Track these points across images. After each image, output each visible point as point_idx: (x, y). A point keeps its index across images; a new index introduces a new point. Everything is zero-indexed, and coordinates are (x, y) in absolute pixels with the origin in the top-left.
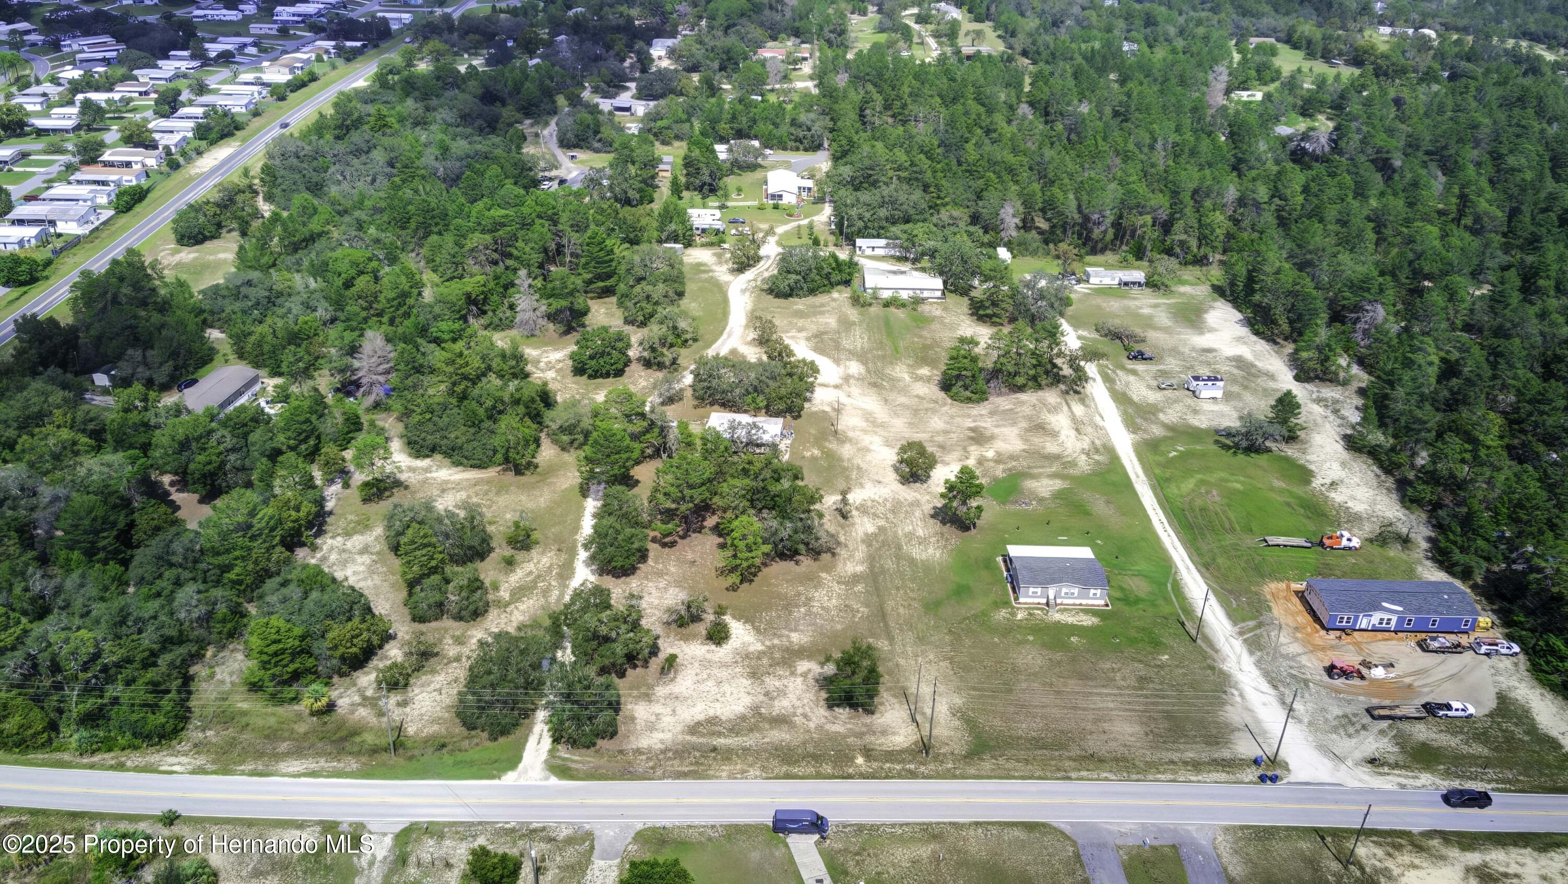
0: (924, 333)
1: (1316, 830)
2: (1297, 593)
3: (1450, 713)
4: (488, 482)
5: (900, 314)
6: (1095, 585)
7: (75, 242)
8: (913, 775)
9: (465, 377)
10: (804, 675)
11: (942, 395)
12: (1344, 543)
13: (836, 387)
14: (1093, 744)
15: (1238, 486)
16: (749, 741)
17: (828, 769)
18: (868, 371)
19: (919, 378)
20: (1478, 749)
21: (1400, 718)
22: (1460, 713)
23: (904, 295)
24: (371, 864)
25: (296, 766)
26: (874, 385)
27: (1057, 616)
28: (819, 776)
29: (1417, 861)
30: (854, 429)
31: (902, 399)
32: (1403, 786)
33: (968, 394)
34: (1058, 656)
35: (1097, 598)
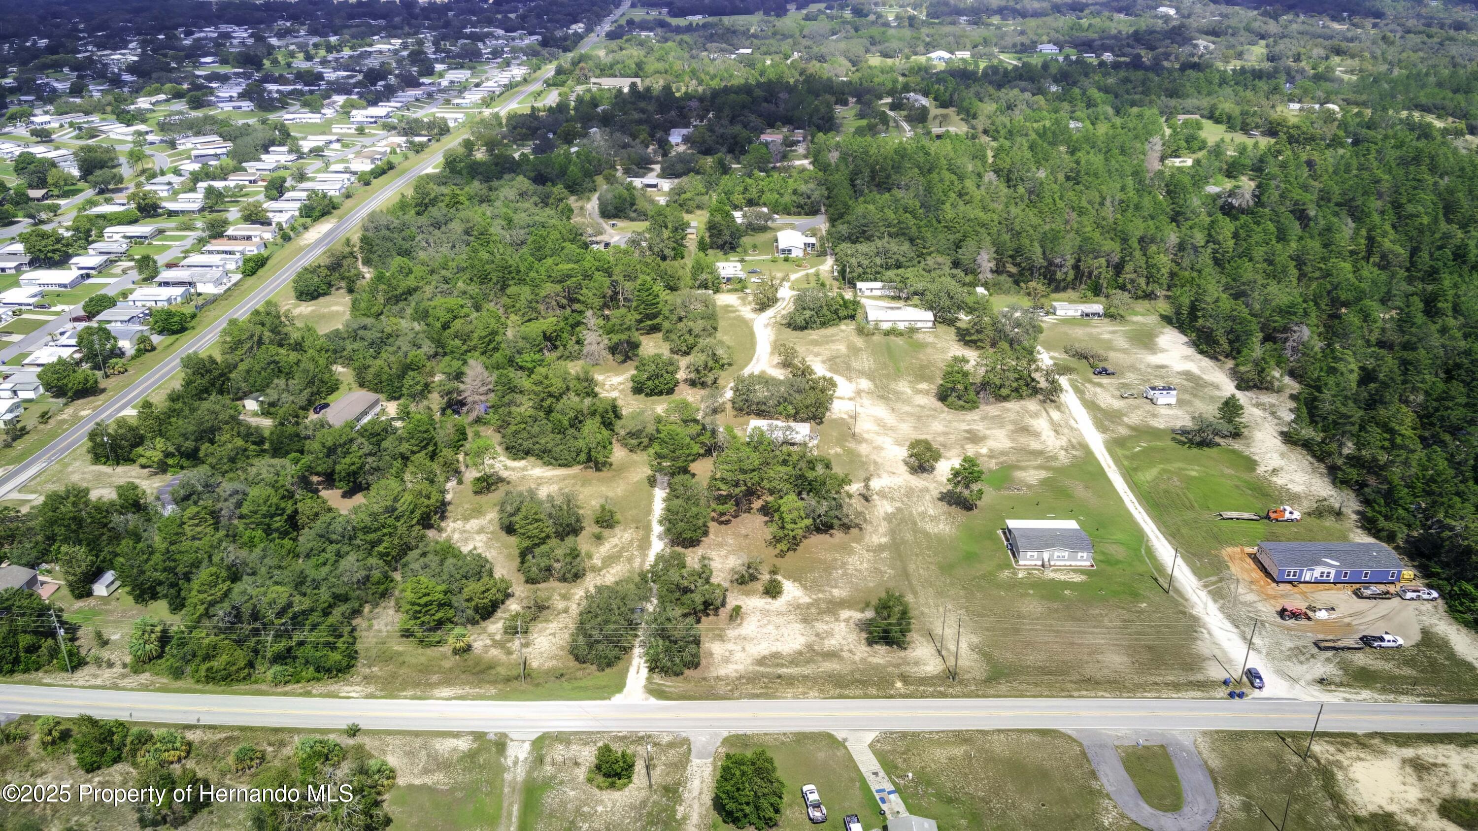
0: (921, 356)
1: (1277, 733)
2: (1250, 555)
3: (1383, 644)
4: (574, 477)
5: (899, 341)
6: (1082, 549)
7: (214, 300)
8: (943, 695)
9: (550, 395)
10: (847, 621)
11: (939, 404)
12: (1287, 515)
13: (850, 399)
14: (1089, 670)
15: (1194, 474)
16: (807, 670)
17: (873, 691)
18: (876, 386)
19: (919, 392)
20: (1407, 671)
21: (1342, 649)
22: (1392, 644)
23: (901, 326)
24: (516, 763)
25: (446, 692)
26: (882, 397)
27: (1052, 575)
28: (866, 696)
29: (1362, 755)
30: (868, 432)
31: (907, 408)
32: (1348, 700)
33: (961, 403)
34: (1055, 605)
35: (1084, 560)
